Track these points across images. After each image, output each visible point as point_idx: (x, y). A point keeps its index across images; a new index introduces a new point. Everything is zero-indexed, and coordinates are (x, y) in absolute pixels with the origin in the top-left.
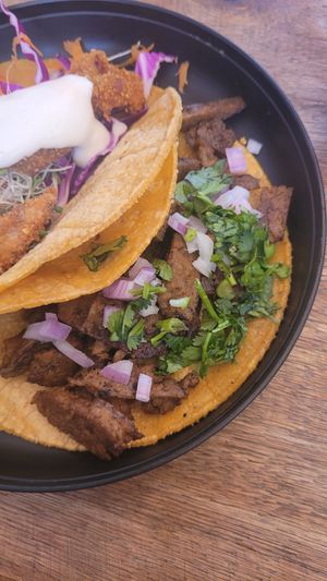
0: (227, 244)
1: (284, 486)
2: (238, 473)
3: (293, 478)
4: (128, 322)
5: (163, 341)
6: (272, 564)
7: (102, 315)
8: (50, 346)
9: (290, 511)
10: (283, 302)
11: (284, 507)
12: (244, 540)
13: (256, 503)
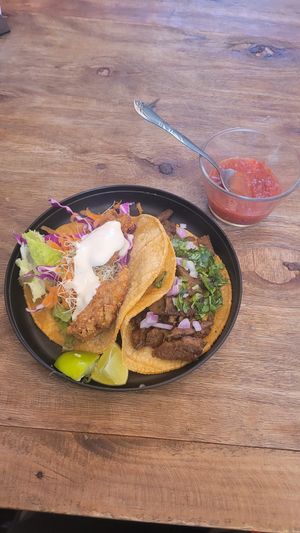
0: (198, 263)
1: (242, 371)
2: (221, 370)
3: (245, 368)
4: (181, 302)
5: (195, 306)
6: (244, 404)
7: (172, 302)
8: (152, 328)
9: (247, 381)
10: (228, 277)
11: (243, 380)
12: (230, 396)
13: (233, 380)
